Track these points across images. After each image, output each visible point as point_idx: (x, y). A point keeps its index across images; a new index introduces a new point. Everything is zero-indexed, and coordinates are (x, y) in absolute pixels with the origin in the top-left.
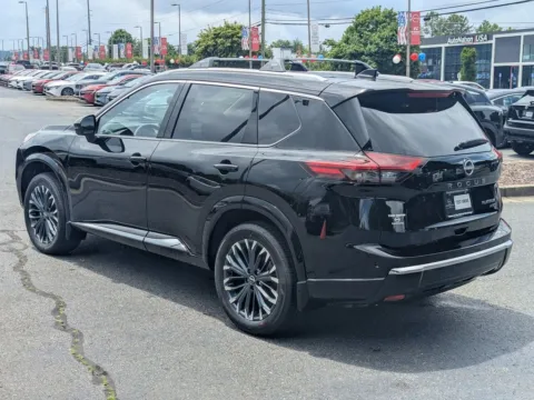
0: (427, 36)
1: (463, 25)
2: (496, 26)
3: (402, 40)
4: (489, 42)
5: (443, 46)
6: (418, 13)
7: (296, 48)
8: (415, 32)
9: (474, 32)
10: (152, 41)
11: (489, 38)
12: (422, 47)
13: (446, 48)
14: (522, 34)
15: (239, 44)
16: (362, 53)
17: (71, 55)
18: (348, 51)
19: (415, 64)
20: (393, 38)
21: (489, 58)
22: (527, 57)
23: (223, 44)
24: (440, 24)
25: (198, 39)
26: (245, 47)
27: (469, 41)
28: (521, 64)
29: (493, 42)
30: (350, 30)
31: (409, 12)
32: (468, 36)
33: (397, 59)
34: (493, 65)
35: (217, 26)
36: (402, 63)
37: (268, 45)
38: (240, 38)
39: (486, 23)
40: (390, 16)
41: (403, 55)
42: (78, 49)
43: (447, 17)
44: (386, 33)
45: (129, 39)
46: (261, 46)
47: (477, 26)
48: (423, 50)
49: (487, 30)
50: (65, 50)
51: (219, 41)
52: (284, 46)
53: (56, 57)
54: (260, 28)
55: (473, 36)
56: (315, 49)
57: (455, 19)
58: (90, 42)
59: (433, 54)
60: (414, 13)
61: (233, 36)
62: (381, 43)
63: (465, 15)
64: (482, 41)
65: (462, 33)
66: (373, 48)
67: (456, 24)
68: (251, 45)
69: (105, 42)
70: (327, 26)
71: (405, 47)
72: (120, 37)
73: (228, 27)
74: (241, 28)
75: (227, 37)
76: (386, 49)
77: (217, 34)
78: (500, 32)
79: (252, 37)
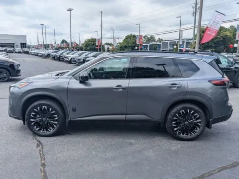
0: (145, 42)
1: (154, 39)
2: (162, 39)
3: (138, 43)
5: (149, 44)
6: (142, 36)
7: (111, 45)
8: (141, 41)
9: (157, 41)
10: (72, 43)
14: (169, 42)
15: (95, 44)
17: (50, 47)
18: (124, 46)
19: (141, 49)
21: (160, 47)
22: (170, 47)
24: (148, 39)
25: (84, 42)
26: (97, 44)
27: (155, 43)
28: (168, 49)
29: (161, 43)
30: (125, 40)
31: (139, 35)
33: (136, 48)
34: (161, 49)
35: (89, 39)
36: (138, 49)
37: (103, 44)
38: (96, 42)
39: (159, 38)
40: (134, 36)
41: (138, 47)
42: (52, 45)
44: (134, 41)
45: (66, 42)
46: (101, 44)
48: (143, 46)
49: (160, 40)
50: (49, 45)
51: (90, 43)
52: (107, 44)
53: (46, 47)
54: (101, 39)
56: (115, 45)
57: (152, 37)
58: (55, 43)
59: (146, 46)
64: (158, 43)
65: (153, 41)
66: (130, 45)
67: (152, 39)
69: (59, 43)
70: (118, 39)
71: (138, 45)
72: (63, 41)
73: (92, 39)
74: (96, 39)
75: (92, 42)
76: (134, 45)
77: (89, 41)
78: (163, 41)
79: (98, 42)
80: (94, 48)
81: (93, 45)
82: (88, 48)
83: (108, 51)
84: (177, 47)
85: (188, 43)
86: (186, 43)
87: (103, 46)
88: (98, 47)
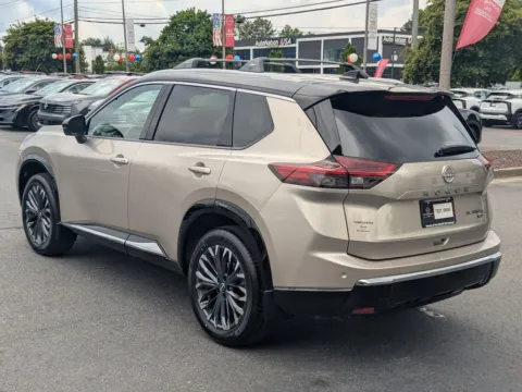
0: (237, 38)
1: (268, 29)
2: (297, 30)
3: (217, 42)
4: (293, 45)
5: (251, 48)
6: (232, 15)
7: (108, 46)
8: (229, 34)
9: (277, 36)
11: (293, 42)
12: (236, 48)
13: (254, 50)
14: (322, 39)
15: (52, 41)
16: (180, 53)
18: (166, 50)
20: (209, 39)
22: (327, 60)
23: (34, 40)
24: (247, 26)
25: (6, 34)
26: (59, 44)
27: (274, 44)
28: (322, 67)
29: (297, 45)
30: (166, 30)
31: (223, 15)
32: (273, 39)
35: (27, 22)
37: (80, 41)
38: (53, 34)
39: (288, 27)
40: (203, 16)
41: (219, 56)
43: (253, 20)
44: (202, 34)
46: (75, 42)
47: (280, 30)
48: (239, 53)
49: (291, 34)
51: (31, 36)
52: (95, 44)
54: (73, 25)
55: (279, 39)
56: (132, 48)
57: (261, 22)
60: (227, 16)
61: (44, 32)
62: (198, 43)
63: (269, 19)
64: (287, 44)
65: (267, 36)
66: (189, 48)
67: (261, 28)
68: (64, 42)
70: (143, 25)
71: (221, 48)
73: (38, 22)
74: (53, 24)
75: (38, 33)
76: (202, 48)
77: (27, 29)
78: (301, 36)
79: (65, 34)
80: (49, 59)
81: (43, 45)
82: (24, 58)
83: (100, 68)
84: (360, 61)
85: (390, 47)
86: (385, 44)
87: (81, 52)
88: (65, 56)
